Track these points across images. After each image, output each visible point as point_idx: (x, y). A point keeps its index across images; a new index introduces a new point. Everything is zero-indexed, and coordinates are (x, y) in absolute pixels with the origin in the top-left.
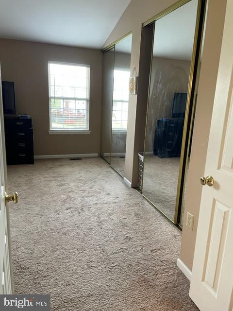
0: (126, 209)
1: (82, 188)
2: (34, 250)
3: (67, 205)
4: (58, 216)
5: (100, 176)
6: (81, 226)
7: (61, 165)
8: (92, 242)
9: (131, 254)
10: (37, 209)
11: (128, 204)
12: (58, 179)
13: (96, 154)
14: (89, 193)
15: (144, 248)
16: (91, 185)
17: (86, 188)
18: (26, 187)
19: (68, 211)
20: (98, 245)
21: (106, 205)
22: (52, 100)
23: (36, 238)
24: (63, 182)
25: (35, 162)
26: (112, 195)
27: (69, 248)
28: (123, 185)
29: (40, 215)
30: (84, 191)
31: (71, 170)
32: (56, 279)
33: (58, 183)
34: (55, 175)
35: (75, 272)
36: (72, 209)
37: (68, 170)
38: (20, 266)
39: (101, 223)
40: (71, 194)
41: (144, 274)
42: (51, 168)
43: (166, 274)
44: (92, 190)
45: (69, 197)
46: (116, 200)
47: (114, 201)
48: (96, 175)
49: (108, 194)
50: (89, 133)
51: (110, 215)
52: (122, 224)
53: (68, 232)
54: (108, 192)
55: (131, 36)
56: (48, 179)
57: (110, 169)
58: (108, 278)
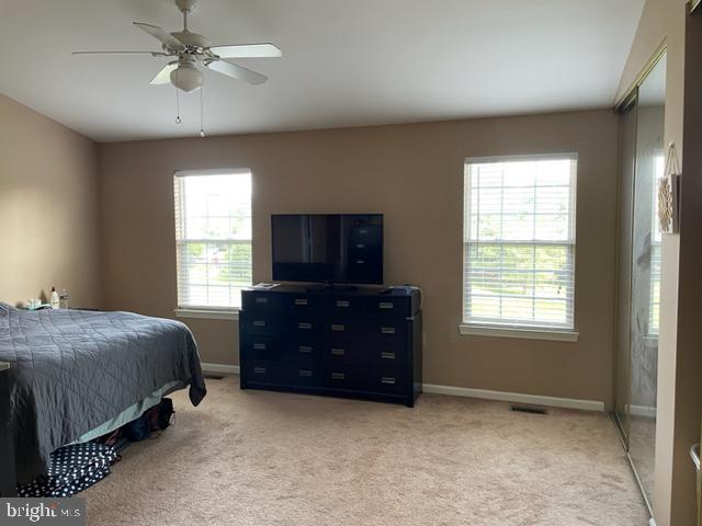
7: (477, 424)
12: (442, 469)
13: (599, 405)
22: (472, 250)
31: (492, 446)
37: (486, 443)
42: (443, 428)
50: (575, 340)
57: (620, 470)
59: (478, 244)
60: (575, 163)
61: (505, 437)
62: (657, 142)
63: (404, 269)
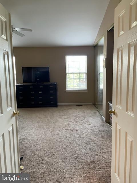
0: (97, 133)
1: (77, 120)
2: (42, 147)
3: (66, 128)
4: (59, 133)
5: (89, 115)
6: (69, 139)
7: (71, 108)
8: (71, 147)
9: (90, 156)
10: (51, 129)
11: (99, 130)
12: (67, 115)
13: (91, 103)
14: (79, 123)
15: (99, 154)
16: (82, 119)
17: (79, 120)
18: (50, 118)
19: (65, 131)
20: (74, 149)
21: (86, 130)
22: (68, 75)
23: (45, 142)
24: (68, 117)
25: (58, 106)
26: (92, 125)
27: (59, 148)
28: (101, 120)
29: (51, 131)
30: (77, 122)
31: (74, 111)
32: (48, 161)
33: (65, 117)
34: (66, 113)
35: (58, 160)
36: (67, 130)
37: (73, 111)
38: (34, 153)
39: (80, 138)
40: (70, 123)
41: (94, 167)
42: (65, 109)
43: (106, 169)
44: (82, 121)
45: (68, 124)
46: (93, 128)
47: (92, 128)
48: (87, 114)
49: (90, 124)
50: (87, 91)
51: (86, 135)
52: (91, 141)
53: (61, 141)
54: (90, 123)
55: (103, 38)
56: (61, 115)
57: (97, 112)
58: (73, 165)
59: (69, 73)
60: (87, 57)
61: (76, 110)
62: (102, 53)
63: (54, 79)
